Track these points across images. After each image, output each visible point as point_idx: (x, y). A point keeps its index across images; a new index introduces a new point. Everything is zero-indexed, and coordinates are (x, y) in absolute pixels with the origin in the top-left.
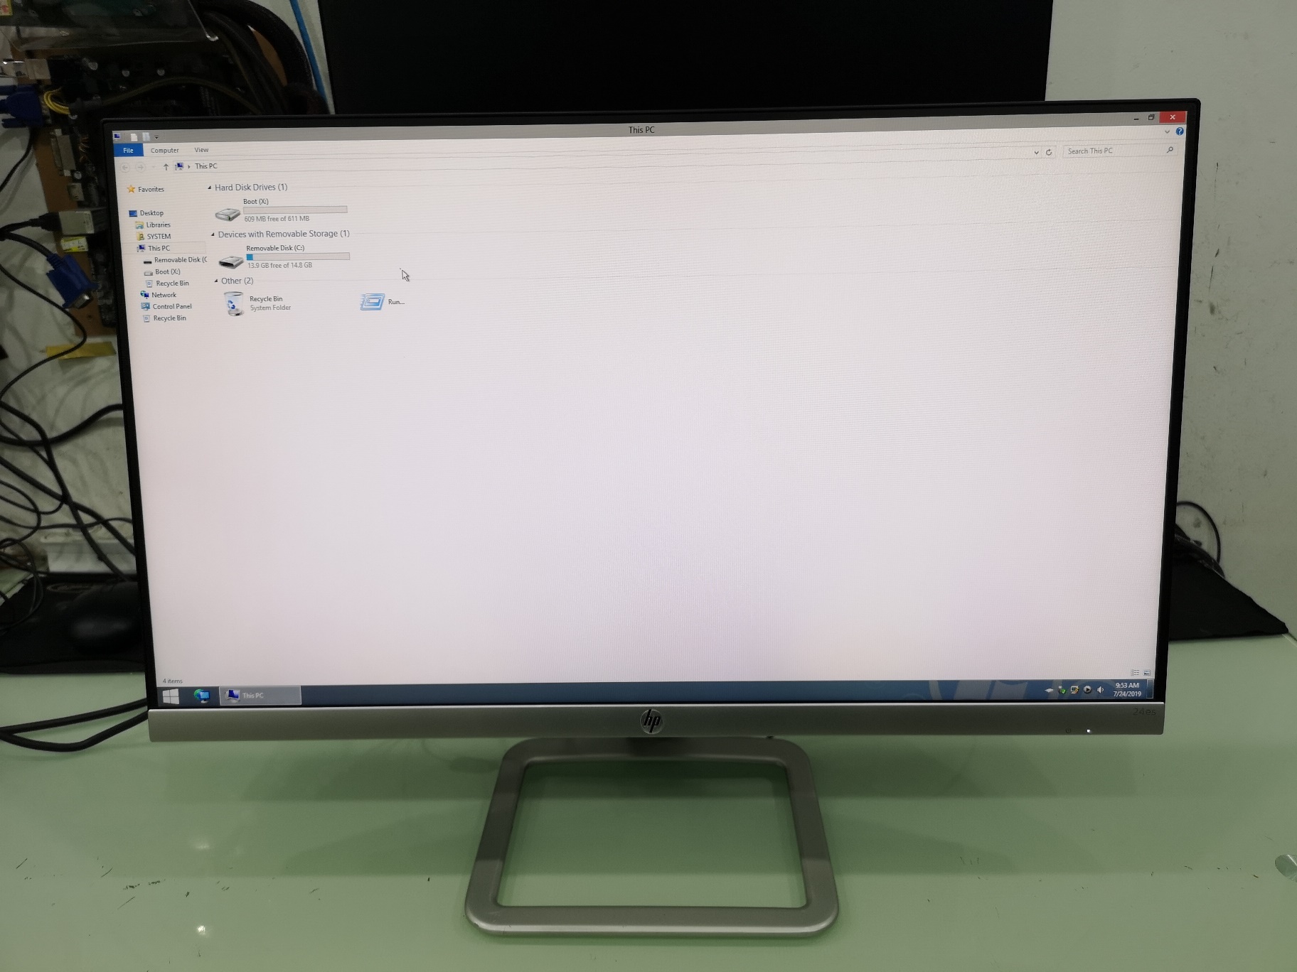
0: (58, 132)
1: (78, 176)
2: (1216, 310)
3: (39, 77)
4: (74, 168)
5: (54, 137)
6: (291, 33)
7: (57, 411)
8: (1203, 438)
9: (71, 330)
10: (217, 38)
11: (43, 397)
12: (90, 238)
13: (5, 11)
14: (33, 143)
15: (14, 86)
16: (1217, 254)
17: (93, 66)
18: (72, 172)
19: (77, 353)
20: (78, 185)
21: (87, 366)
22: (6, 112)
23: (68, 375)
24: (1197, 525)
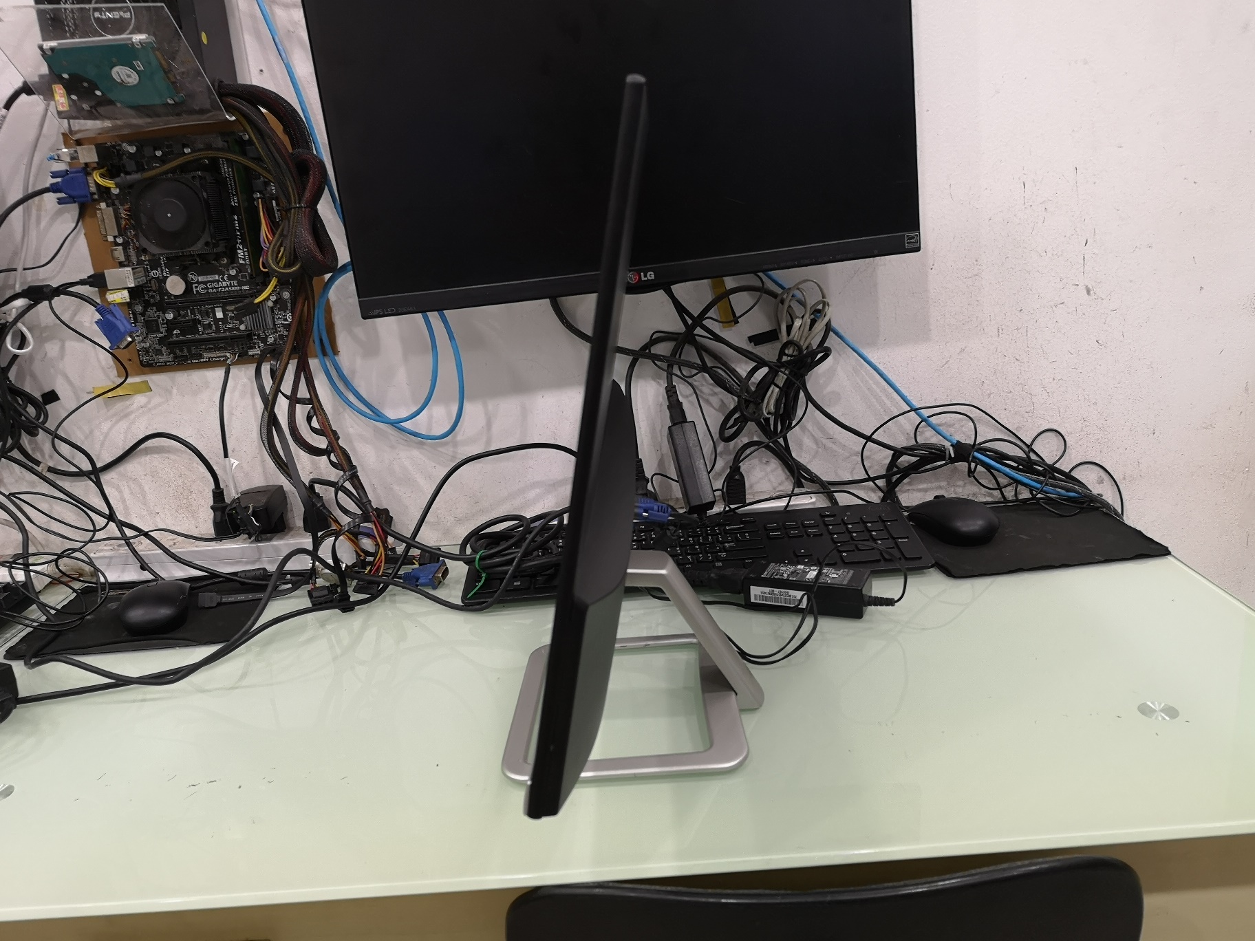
0: (103, 205)
1: (120, 240)
2: (1092, 292)
3: (88, 161)
4: (117, 234)
5: (100, 209)
6: (294, 111)
7: (102, 444)
8: (1095, 404)
9: (113, 373)
10: (234, 118)
11: (91, 432)
12: (131, 291)
13: (63, 106)
14: (81, 216)
15: (67, 171)
16: (1086, 244)
17: (132, 149)
18: (115, 237)
19: (119, 391)
20: (120, 248)
21: (128, 403)
22: (60, 192)
23: (112, 411)
24: (1101, 482)
